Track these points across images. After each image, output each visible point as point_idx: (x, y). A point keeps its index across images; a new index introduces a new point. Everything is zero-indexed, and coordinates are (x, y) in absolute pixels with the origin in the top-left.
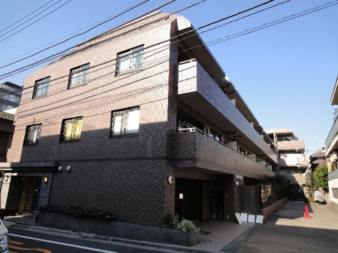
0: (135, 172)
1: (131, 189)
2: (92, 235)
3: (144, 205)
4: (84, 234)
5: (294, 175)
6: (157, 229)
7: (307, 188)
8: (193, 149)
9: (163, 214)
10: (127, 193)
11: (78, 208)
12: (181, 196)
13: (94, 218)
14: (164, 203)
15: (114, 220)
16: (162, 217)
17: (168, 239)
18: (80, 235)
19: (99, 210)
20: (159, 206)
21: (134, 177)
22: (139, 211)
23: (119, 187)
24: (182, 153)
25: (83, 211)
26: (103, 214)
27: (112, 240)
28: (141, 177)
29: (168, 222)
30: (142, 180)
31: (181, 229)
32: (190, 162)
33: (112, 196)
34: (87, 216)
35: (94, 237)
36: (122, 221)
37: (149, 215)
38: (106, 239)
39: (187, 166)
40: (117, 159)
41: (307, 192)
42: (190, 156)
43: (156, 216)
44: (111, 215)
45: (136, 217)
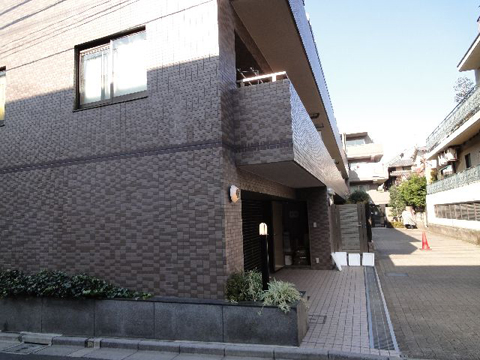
0: (144, 182)
1: (139, 223)
2: (49, 336)
3: (174, 257)
4: (30, 336)
5: (367, 192)
6: (213, 310)
7: (391, 208)
8: (281, 120)
9: (224, 274)
10: (130, 233)
11: (12, 276)
12: (263, 229)
13: (50, 297)
14: (223, 247)
15: (103, 297)
16: (222, 280)
17: (244, 332)
18: (20, 339)
19: (64, 278)
20: (213, 257)
21: (145, 196)
22: (163, 271)
23: (108, 220)
24: (256, 132)
25: (24, 282)
26: (73, 286)
27: (102, 345)
28: (162, 194)
29: (235, 290)
30: (164, 199)
31: (275, 306)
32: (277, 151)
33: (92, 243)
34: (34, 294)
35: (55, 342)
36: (123, 298)
37: (188, 279)
38: (86, 344)
39: (270, 160)
40: (99, 158)
41: (390, 213)
42: (276, 137)
43: (207, 279)
44: (94, 286)
45: (157, 285)
